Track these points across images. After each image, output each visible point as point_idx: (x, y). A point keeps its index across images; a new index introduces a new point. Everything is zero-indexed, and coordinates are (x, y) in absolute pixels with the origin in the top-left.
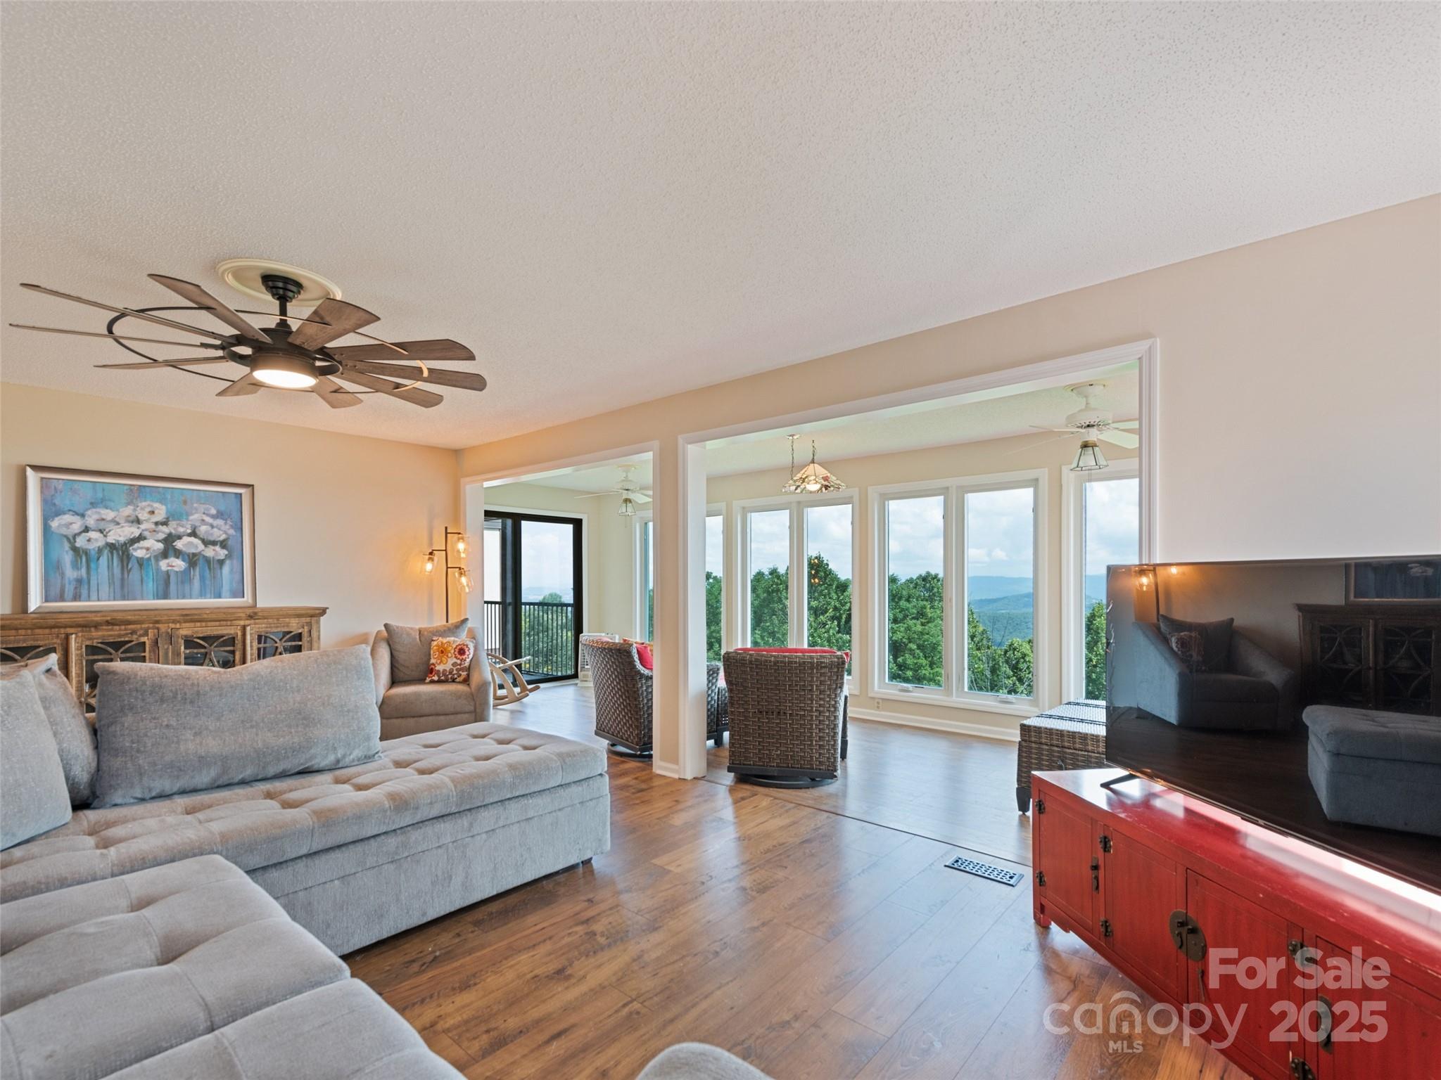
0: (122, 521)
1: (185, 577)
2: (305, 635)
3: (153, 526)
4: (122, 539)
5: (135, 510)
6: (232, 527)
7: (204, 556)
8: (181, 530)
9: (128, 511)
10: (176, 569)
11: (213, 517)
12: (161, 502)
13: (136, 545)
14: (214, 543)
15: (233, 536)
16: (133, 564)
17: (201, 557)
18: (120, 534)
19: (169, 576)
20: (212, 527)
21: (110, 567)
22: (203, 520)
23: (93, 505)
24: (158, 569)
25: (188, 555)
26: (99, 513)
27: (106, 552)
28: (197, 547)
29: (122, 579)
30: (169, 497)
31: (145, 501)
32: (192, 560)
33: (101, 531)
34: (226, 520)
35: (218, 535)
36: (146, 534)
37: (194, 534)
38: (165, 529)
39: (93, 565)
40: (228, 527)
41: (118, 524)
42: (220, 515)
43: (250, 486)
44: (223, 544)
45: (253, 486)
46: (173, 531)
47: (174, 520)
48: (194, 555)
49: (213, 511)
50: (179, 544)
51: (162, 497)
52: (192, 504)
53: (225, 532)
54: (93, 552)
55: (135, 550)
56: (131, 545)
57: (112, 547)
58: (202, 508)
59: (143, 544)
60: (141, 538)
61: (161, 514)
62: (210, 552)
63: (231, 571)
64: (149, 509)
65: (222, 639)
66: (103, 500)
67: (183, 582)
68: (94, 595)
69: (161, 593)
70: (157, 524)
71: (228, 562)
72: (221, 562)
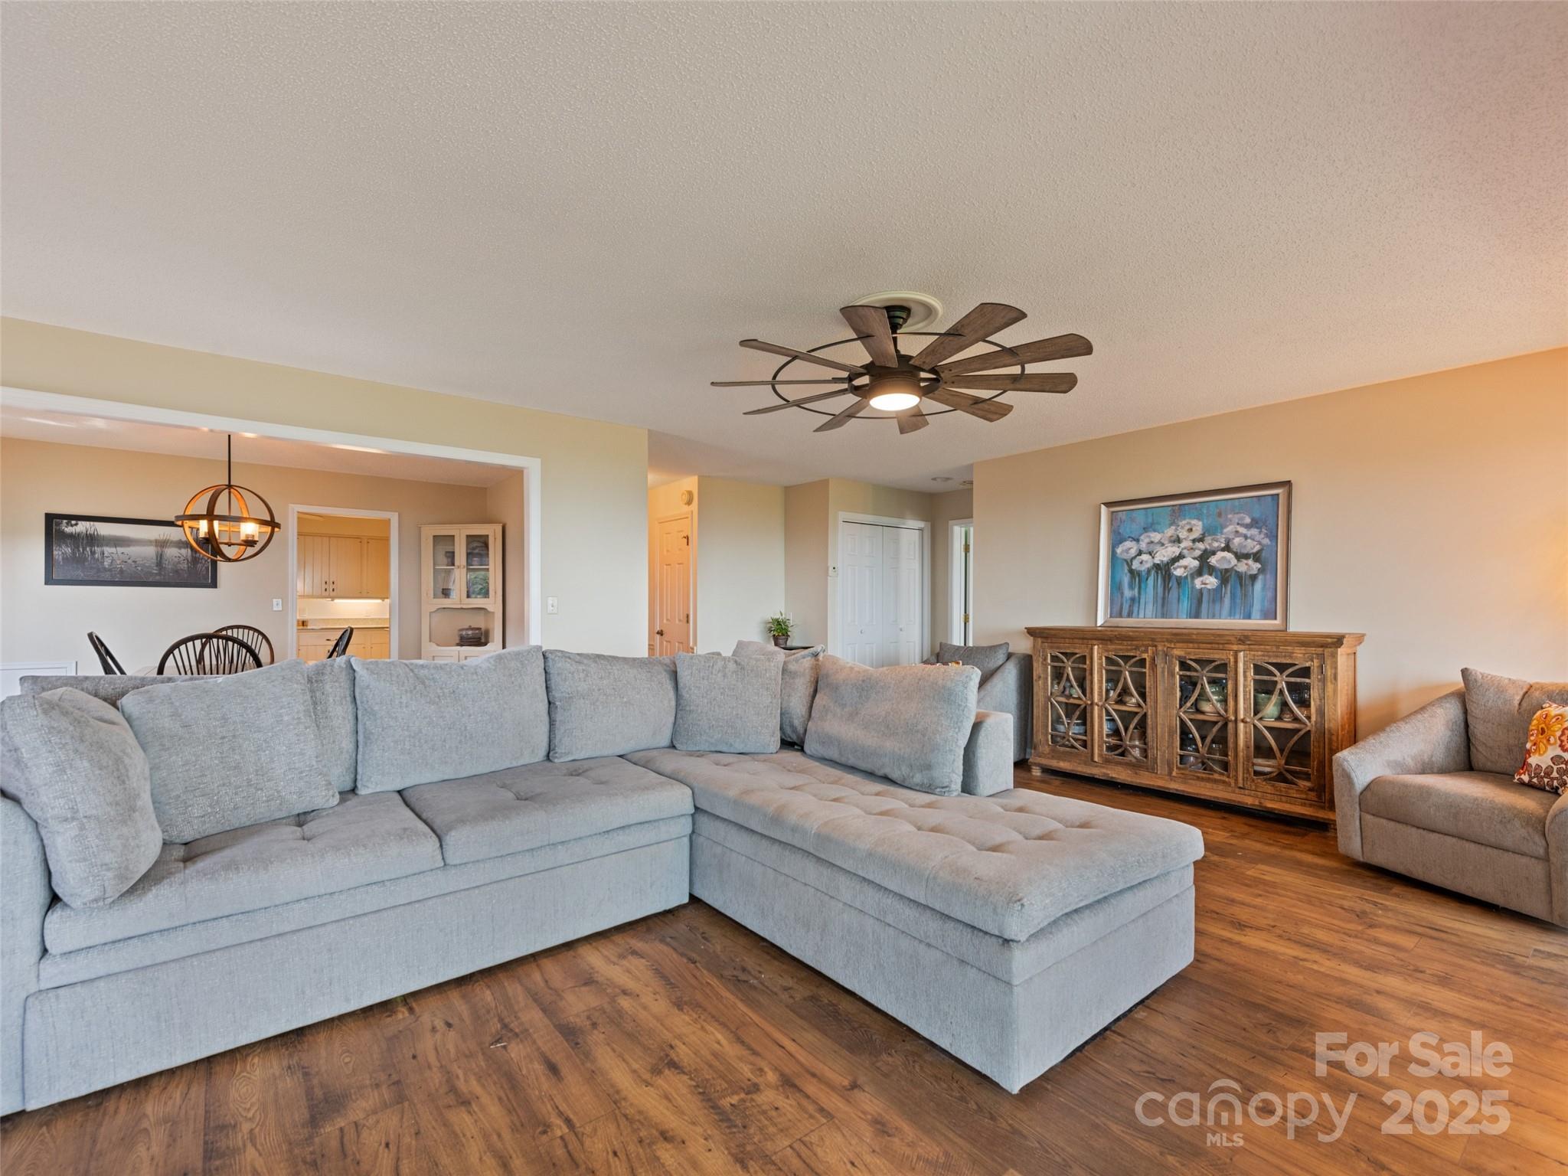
0: (1166, 542)
1: (1216, 595)
2: (1315, 671)
3: (1191, 544)
4: (1165, 559)
5: (1176, 530)
6: (1267, 536)
7: (1236, 571)
8: (1216, 544)
9: (1170, 532)
10: (1209, 587)
11: (1248, 526)
12: (1199, 519)
13: (1176, 564)
14: (1247, 556)
15: (1268, 546)
16: (1173, 583)
17: (1233, 573)
18: (1163, 555)
19: (1202, 594)
20: (1246, 537)
21: (1155, 587)
22: (1237, 532)
23: (1146, 530)
24: (1193, 587)
25: (1221, 571)
26: (1149, 537)
27: (1153, 572)
28: (1230, 562)
29: (1164, 599)
30: (1205, 512)
31: (1185, 519)
32: (1225, 576)
33: (1150, 553)
34: (1260, 528)
35: (1252, 546)
36: (1185, 552)
37: (1227, 548)
38: (1201, 546)
39: (1143, 586)
40: (1262, 536)
41: (1163, 545)
42: (1255, 523)
43: (1288, 484)
44: (1256, 557)
45: (1289, 481)
46: (1208, 547)
47: (1209, 535)
48: (1227, 570)
49: (1248, 520)
50: (1213, 561)
51: (1197, 512)
52: (1226, 515)
53: (1260, 543)
54: (1143, 573)
55: (1175, 569)
56: (1173, 564)
57: (1157, 567)
58: (1236, 518)
59: (1183, 562)
60: (1181, 557)
61: (1198, 528)
62: (1242, 567)
63: (1264, 588)
64: (1188, 527)
65: (1213, 664)
66: (1152, 524)
67: (1214, 601)
68: (1141, 615)
69: (1193, 611)
70: (1194, 541)
71: (1260, 577)
72: (1254, 578)
